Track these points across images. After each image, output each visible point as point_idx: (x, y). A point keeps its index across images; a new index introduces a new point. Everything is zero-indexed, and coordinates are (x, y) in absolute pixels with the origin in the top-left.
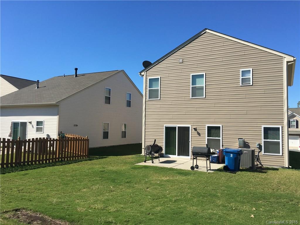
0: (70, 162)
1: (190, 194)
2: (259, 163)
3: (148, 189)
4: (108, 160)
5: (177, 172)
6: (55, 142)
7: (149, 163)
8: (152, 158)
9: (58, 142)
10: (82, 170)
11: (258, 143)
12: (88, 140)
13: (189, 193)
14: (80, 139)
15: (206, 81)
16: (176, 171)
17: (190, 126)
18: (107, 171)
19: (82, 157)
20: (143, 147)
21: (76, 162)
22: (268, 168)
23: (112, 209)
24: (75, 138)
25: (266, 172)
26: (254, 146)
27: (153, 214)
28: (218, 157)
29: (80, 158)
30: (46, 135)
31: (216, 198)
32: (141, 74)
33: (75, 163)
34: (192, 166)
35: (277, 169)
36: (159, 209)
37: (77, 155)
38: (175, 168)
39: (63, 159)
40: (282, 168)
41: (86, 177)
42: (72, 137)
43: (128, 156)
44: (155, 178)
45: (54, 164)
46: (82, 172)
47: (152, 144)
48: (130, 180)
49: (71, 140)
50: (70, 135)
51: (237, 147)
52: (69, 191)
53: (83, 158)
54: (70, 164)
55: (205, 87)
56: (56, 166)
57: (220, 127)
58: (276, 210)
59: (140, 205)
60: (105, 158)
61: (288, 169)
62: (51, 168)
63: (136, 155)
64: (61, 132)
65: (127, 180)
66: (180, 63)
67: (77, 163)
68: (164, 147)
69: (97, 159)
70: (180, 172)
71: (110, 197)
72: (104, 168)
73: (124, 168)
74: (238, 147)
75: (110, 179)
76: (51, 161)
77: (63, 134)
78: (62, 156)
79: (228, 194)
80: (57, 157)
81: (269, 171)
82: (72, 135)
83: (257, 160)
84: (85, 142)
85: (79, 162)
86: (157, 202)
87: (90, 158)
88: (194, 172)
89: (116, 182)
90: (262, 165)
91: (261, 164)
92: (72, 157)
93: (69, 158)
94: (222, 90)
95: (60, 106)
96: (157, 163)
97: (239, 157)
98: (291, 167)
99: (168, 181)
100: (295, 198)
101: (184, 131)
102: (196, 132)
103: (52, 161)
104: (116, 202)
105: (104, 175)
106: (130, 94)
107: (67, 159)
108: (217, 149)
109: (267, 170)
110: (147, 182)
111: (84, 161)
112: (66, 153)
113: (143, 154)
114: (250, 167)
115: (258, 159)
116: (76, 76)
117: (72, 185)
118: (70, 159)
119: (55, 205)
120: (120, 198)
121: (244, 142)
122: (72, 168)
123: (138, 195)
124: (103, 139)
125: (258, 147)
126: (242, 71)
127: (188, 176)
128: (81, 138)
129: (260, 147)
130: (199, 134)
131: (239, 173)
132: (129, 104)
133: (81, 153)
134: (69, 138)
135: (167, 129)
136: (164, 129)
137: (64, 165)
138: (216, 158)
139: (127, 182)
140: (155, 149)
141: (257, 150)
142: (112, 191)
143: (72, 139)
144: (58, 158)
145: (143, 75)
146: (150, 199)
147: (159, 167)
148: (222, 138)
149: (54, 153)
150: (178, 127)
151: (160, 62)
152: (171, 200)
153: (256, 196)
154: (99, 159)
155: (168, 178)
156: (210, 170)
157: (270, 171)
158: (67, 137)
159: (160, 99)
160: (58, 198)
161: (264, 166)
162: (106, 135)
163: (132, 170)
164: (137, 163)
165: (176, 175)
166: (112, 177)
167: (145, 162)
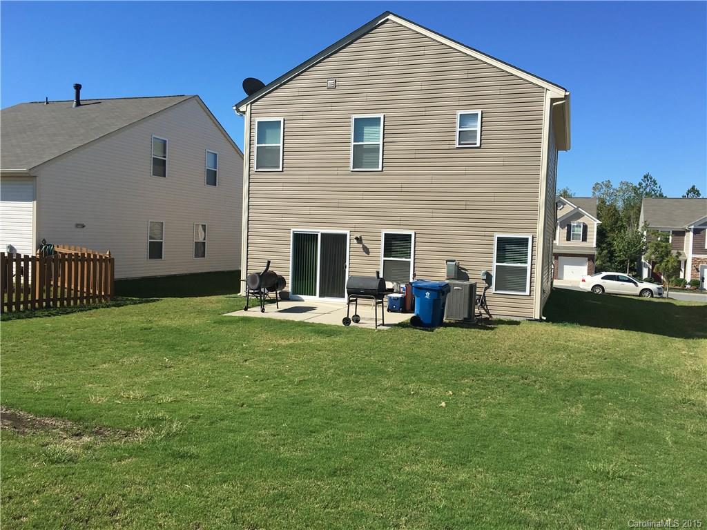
0: (69, 310)
1: (332, 371)
2: (485, 310)
3: (247, 363)
4: (162, 305)
5: (312, 330)
6: (30, 263)
7: (255, 312)
8: (262, 303)
9: (38, 263)
10: (97, 326)
11: (484, 269)
12: (111, 261)
13: (330, 368)
14: (92, 257)
15: (384, 134)
16: (312, 326)
17: (347, 232)
18: (158, 329)
19: (97, 299)
20: (243, 276)
21: (83, 311)
22: (501, 321)
23: (166, 398)
24: (80, 255)
25: (492, 329)
26: (476, 277)
27: (250, 406)
28: (403, 300)
29: (94, 302)
30: (5, 247)
31: (384, 375)
32: (238, 110)
33: (81, 311)
34: (346, 316)
35: (517, 323)
36: (263, 396)
37: (85, 295)
38: (310, 321)
39: (51, 303)
40: (529, 320)
41: (107, 341)
42: (73, 253)
43: (209, 298)
44: (265, 341)
45: (30, 313)
46: (98, 330)
47: (262, 270)
48: (207, 346)
49: (69, 260)
50: (67, 247)
51: (444, 279)
52: (70, 367)
53: (100, 301)
54: (68, 313)
55: (383, 146)
56: (35, 319)
57: (411, 235)
58: (490, 393)
59: (226, 391)
60: (154, 301)
61: (538, 323)
62: (24, 321)
63: (228, 296)
64: (44, 240)
65: (203, 345)
66: (329, 89)
67: (85, 313)
68: (290, 277)
69: (135, 304)
70: (319, 330)
71: (163, 379)
72: (151, 322)
73: (197, 321)
74: (446, 277)
75: (162, 345)
76: (22, 306)
77: (48, 245)
78: (48, 295)
79: (408, 369)
80: (37, 298)
81: (500, 326)
82: (73, 247)
83: (481, 305)
84: (104, 264)
85: (90, 309)
86: (262, 385)
87: (118, 301)
88: (348, 330)
89: (176, 350)
90: (490, 315)
91: (488, 313)
92: (72, 299)
93: (65, 302)
94: (417, 156)
95: (38, 178)
96: (272, 312)
97: (442, 297)
98: (545, 318)
99: (291, 347)
100: (533, 374)
101: (335, 244)
102: (361, 246)
103: (26, 308)
104: (175, 387)
105: (150, 337)
106: (216, 155)
107: (62, 304)
108: (403, 283)
109: (498, 324)
110: (246, 349)
111: (103, 307)
112: (59, 289)
113: (243, 293)
114: (465, 318)
115: (483, 304)
116: (78, 104)
117: (77, 356)
118: (69, 304)
119: (39, 394)
120: (183, 379)
121: (458, 267)
122: (73, 323)
123: (224, 374)
124: (150, 258)
125: (485, 277)
126: (461, 115)
127: (335, 337)
128: (95, 256)
129: (488, 278)
130: (366, 250)
131: (441, 329)
132: (212, 178)
133: (94, 291)
134: (64, 255)
135: (297, 237)
136: (291, 239)
137: (54, 315)
138: (399, 301)
139: (203, 350)
140: (268, 282)
141: (481, 285)
142: (166, 367)
143: (73, 257)
144: (40, 301)
145: (244, 112)
146: (248, 379)
147: (274, 320)
148: (414, 259)
149: (28, 290)
150: (322, 234)
151: (284, 84)
152: (291, 382)
153: (461, 370)
154: (140, 303)
155: (292, 341)
156: (383, 325)
157: (503, 326)
158: (60, 253)
159: (283, 171)
160: (46, 380)
161: (494, 317)
162: (156, 250)
163: (215, 325)
164: (228, 312)
165: (310, 334)
166: (168, 341)
167: (246, 309)
